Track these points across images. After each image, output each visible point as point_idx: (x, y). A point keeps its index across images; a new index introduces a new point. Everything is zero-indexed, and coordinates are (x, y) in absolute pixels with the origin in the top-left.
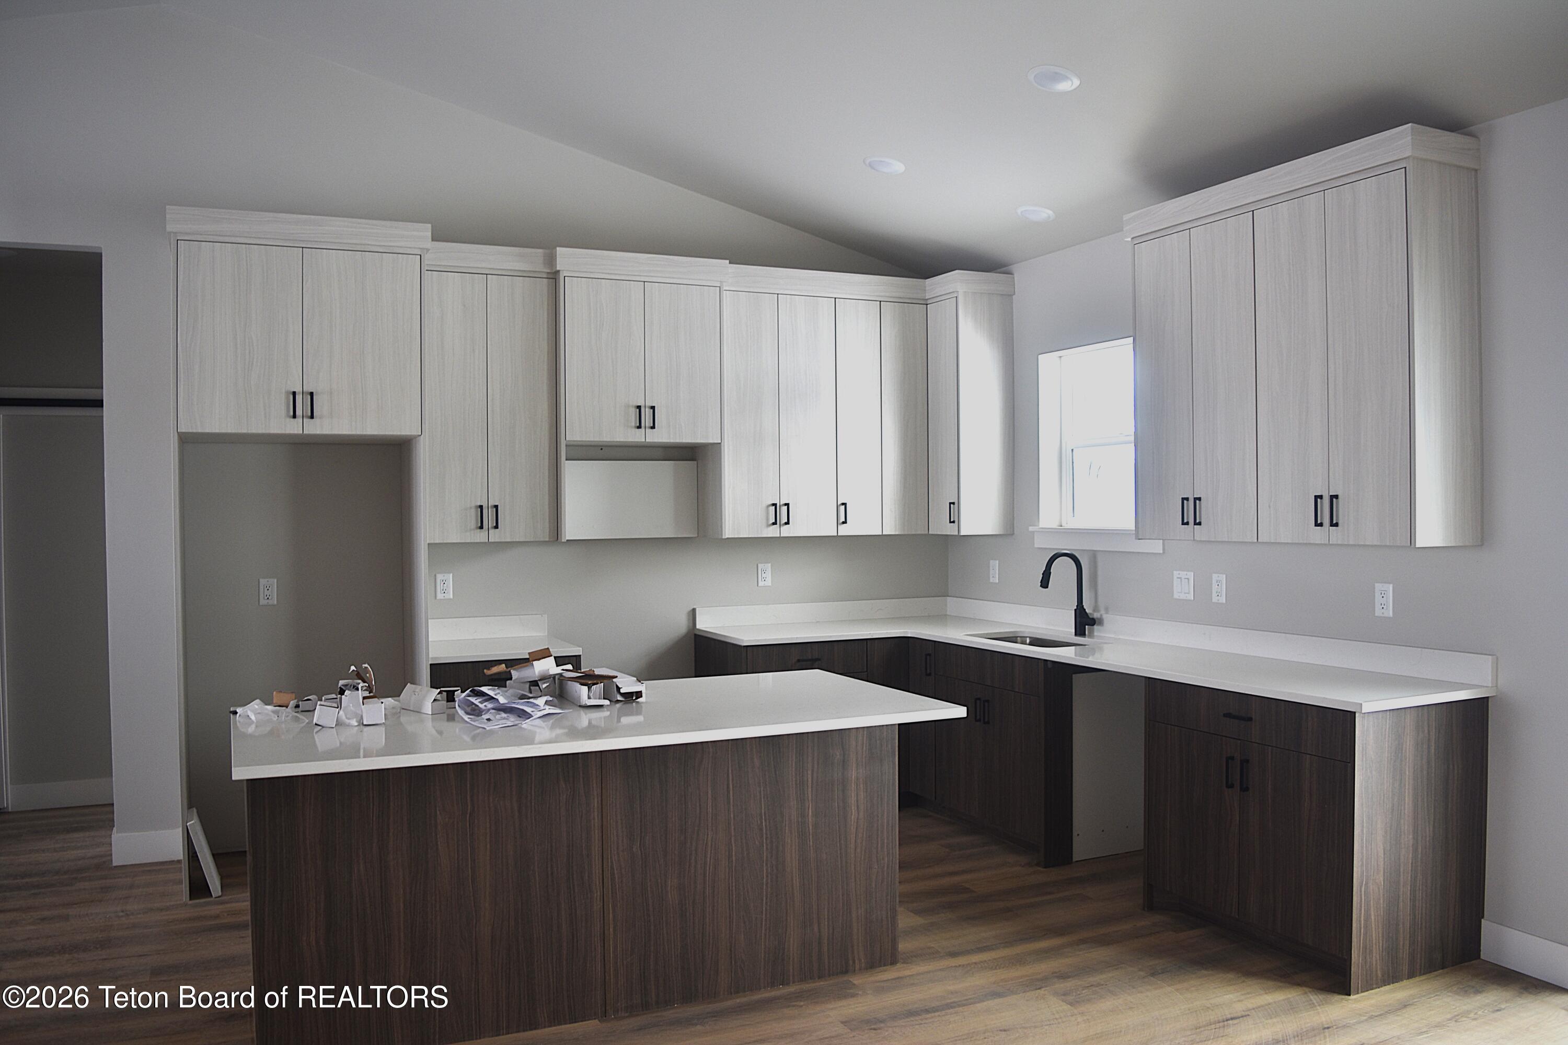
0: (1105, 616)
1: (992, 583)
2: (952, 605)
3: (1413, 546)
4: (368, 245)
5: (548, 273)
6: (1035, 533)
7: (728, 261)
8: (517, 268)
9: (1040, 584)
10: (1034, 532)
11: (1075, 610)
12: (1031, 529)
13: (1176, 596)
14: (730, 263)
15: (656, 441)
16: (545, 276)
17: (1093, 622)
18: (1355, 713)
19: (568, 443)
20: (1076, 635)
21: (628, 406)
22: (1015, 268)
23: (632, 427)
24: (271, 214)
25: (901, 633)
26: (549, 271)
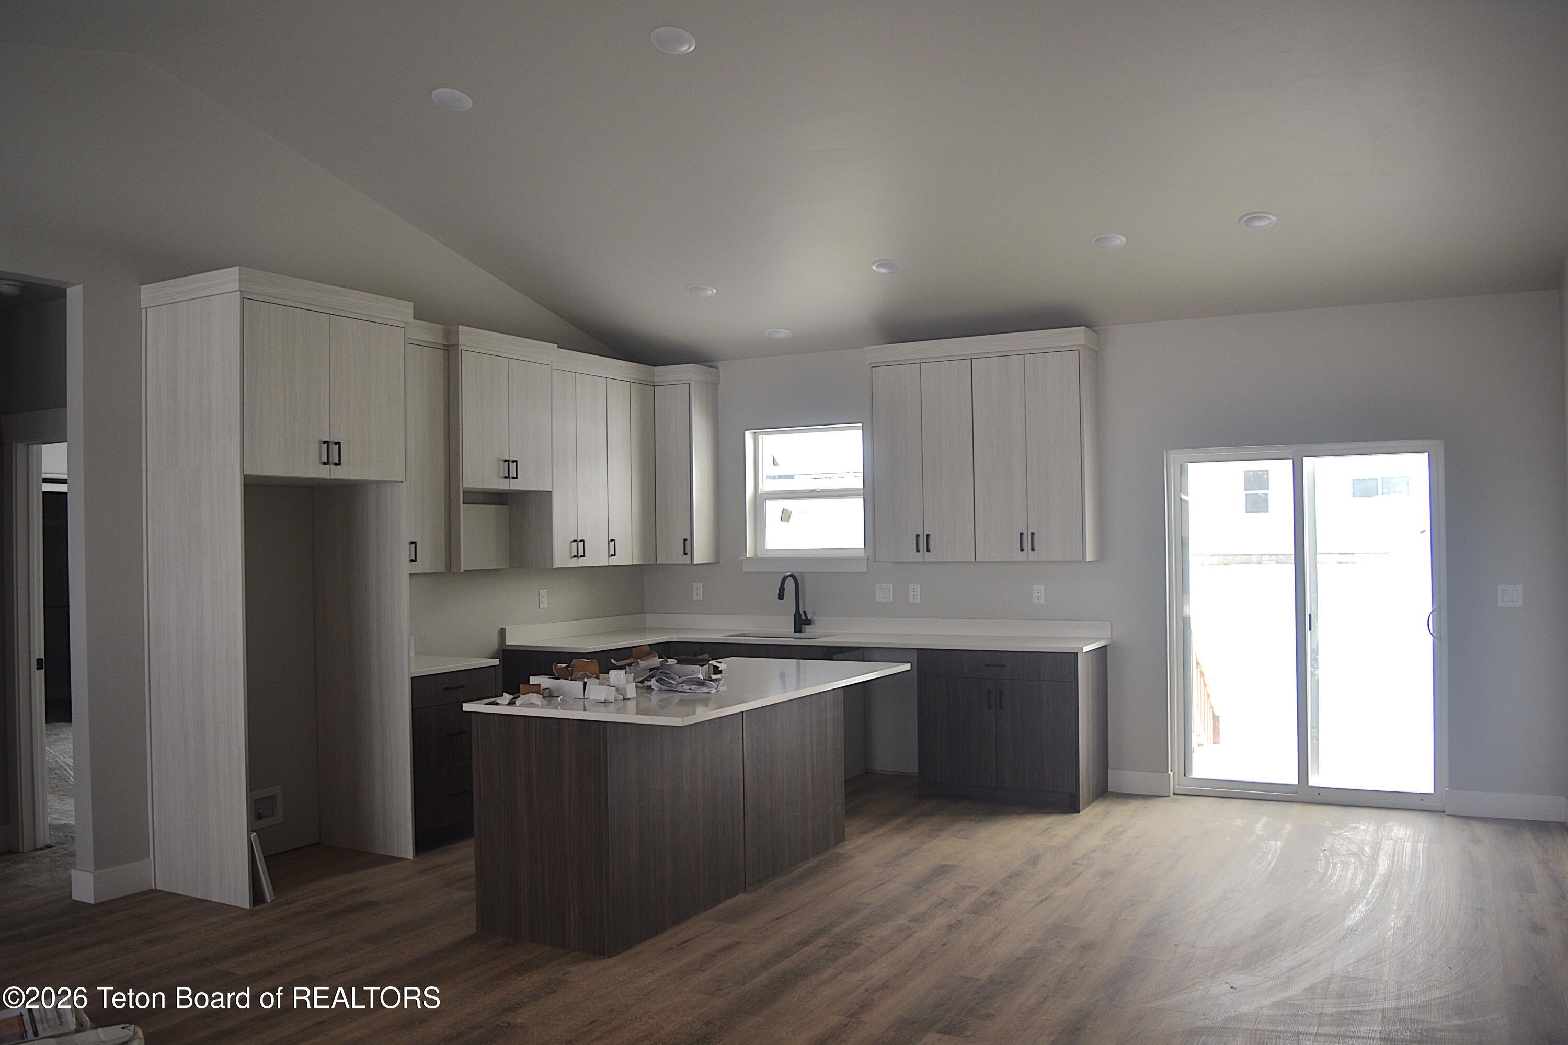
0: (815, 618)
1: (696, 601)
2: (650, 619)
3: (1084, 561)
4: (374, 316)
5: (444, 345)
6: (744, 562)
7: (556, 345)
8: (425, 340)
9: (777, 597)
10: (742, 560)
11: (795, 615)
12: (741, 558)
13: (878, 600)
14: (558, 347)
15: (516, 489)
16: (441, 347)
17: (809, 622)
18: (1077, 653)
19: (466, 490)
20: (795, 632)
21: (500, 460)
22: (719, 364)
23: (501, 477)
24: (312, 283)
25: (669, 638)
26: (446, 344)
